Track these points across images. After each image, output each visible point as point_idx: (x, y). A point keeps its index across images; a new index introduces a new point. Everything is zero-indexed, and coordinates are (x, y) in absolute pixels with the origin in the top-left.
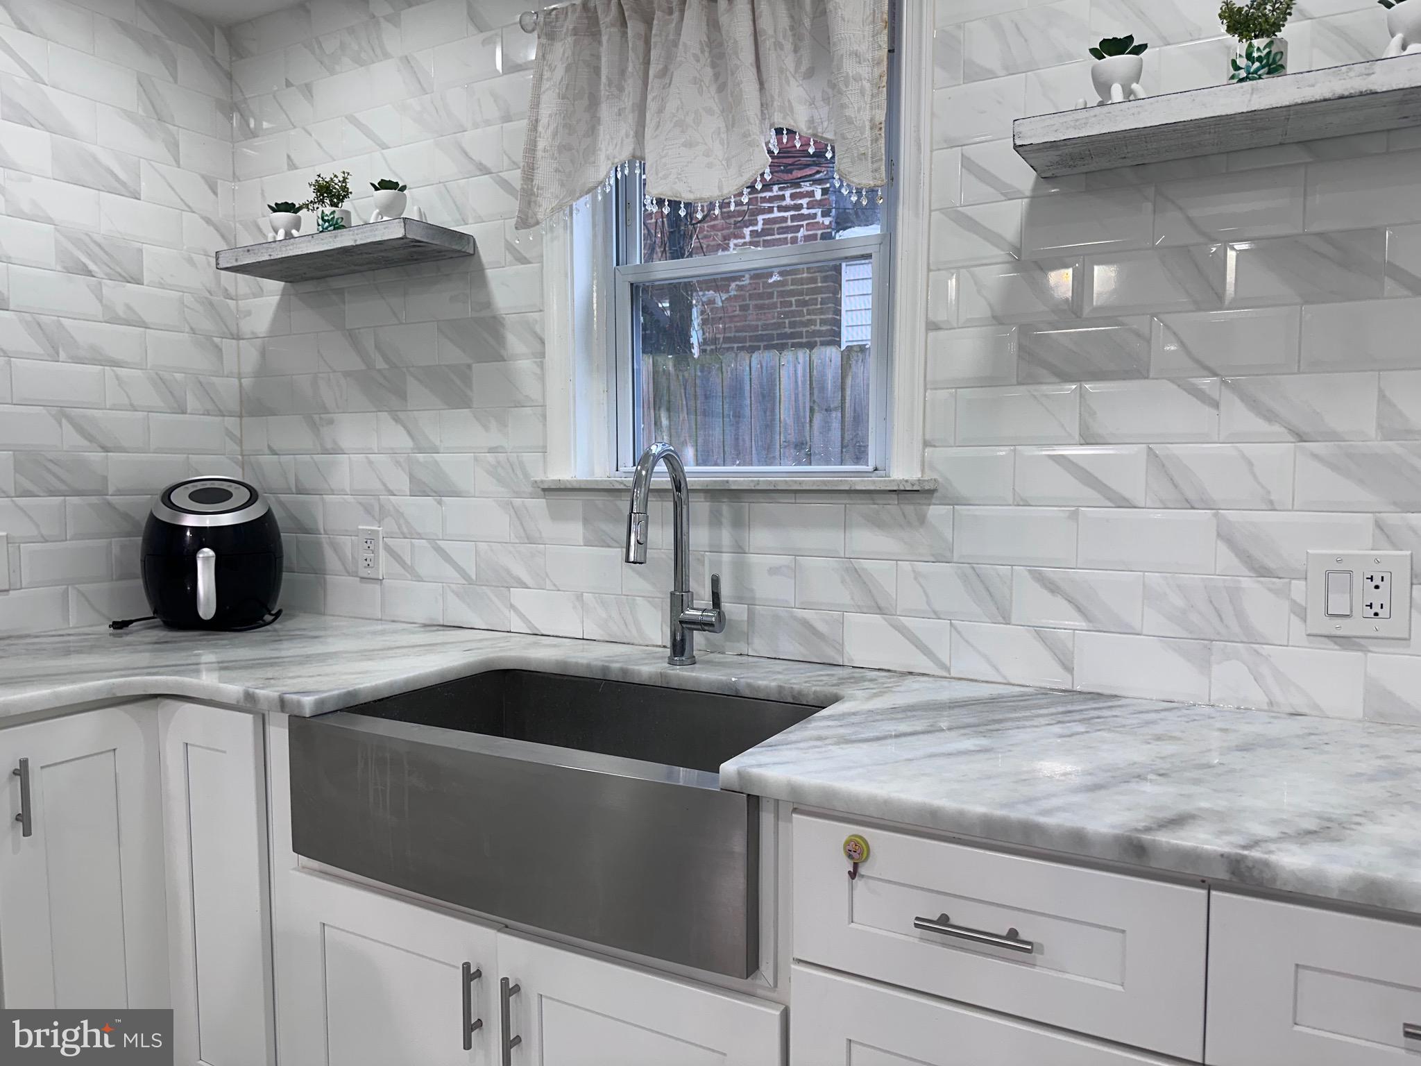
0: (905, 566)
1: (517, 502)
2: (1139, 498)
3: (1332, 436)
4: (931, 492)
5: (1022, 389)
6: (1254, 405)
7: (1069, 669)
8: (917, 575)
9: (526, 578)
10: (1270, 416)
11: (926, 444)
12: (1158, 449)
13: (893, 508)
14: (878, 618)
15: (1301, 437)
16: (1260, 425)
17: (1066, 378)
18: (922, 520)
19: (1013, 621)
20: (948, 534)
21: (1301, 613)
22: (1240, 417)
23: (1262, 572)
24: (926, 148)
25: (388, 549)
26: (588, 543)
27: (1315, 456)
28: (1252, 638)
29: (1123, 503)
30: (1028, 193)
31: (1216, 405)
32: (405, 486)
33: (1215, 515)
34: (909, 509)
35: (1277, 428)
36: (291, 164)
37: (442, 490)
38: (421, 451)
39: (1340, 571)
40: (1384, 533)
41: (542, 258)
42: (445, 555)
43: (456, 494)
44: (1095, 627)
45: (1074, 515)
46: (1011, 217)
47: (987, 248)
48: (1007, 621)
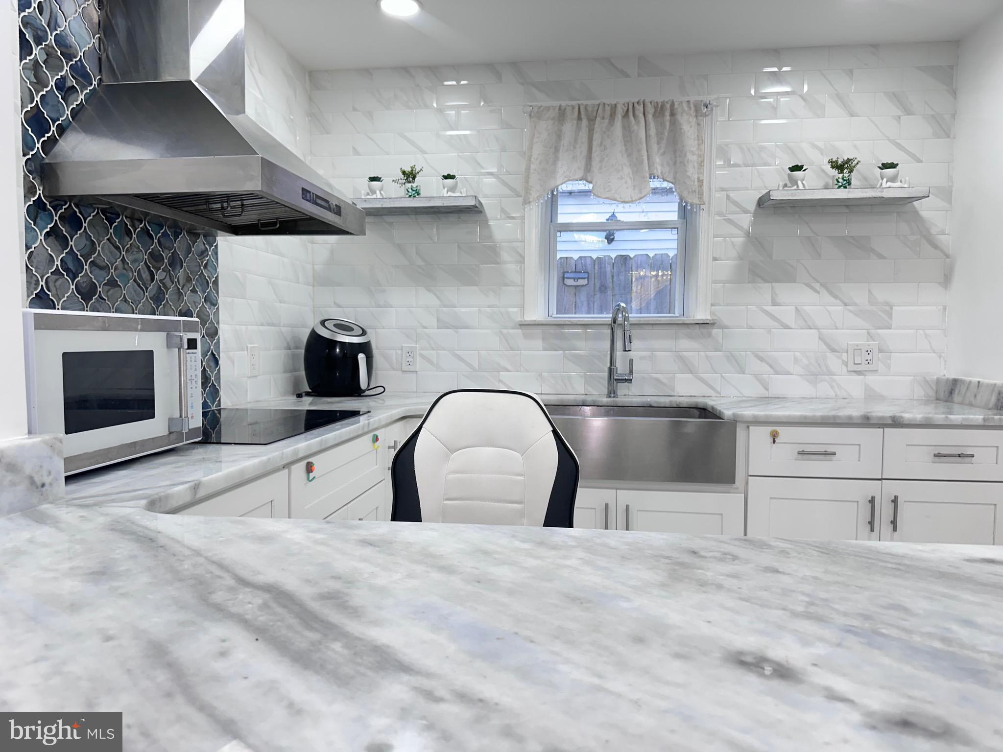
0: (702, 354)
1: (505, 331)
2: (793, 325)
3: (855, 304)
4: (714, 324)
5: (750, 285)
6: (831, 293)
7: (767, 389)
8: (707, 357)
9: (509, 367)
10: (836, 297)
11: (712, 305)
12: (798, 307)
13: (697, 330)
14: (690, 375)
15: (846, 305)
16: (833, 300)
17: (767, 281)
18: (710, 335)
19: (746, 373)
20: (721, 341)
21: (846, 364)
22: (826, 297)
23: (833, 350)
24: (713, 190)
25: (422, 356)
26: (545, 350)
27: (850, 311)
28: (831, 373)
29: (787, 327)
30: (752, 212)
31: (819, 293)
32: (435, 324)
33: (819, 331)
34: (704, 331)
35: (838, 301)
36: (356, 152)
37: (458, 325)
38: (445, 306)
39: (857, 349)
40: (870, 336)
41: (523, 218)
42: (459, 358)
43: (467, 327)
44: (777, 373)
45: (769, 332)
46: (746, 220)
47: (736, 231)
48: (744, 373)
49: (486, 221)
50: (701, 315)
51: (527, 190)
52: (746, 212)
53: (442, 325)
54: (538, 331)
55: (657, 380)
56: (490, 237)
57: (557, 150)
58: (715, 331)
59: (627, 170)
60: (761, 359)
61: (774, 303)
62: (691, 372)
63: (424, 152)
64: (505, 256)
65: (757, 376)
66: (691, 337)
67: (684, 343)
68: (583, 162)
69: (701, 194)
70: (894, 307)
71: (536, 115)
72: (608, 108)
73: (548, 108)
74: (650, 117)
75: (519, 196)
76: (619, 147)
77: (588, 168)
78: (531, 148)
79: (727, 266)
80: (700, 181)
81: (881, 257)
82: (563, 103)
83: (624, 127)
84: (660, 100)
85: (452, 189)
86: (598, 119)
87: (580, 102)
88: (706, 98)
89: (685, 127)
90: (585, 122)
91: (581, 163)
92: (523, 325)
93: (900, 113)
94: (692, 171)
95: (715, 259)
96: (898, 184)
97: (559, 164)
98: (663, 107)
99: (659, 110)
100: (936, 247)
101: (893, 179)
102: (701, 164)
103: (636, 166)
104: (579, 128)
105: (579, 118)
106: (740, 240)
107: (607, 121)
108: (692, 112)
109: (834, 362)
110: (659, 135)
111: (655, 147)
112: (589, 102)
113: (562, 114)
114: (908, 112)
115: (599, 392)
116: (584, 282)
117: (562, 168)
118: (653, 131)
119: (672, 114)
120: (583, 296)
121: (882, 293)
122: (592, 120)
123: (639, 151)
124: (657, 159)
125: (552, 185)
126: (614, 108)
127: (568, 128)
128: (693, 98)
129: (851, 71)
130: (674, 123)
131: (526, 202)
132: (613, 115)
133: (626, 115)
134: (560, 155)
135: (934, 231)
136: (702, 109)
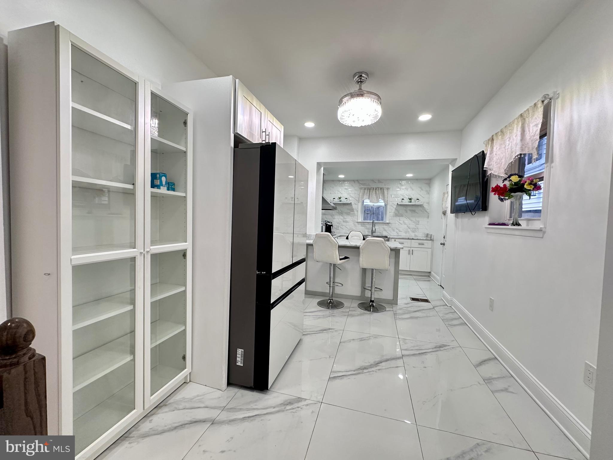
0: (388, 228)
1: (354, 223)
3: (413, 221)
5: (396, 217)
10: (410, 219)
11: (390, 220)
12: (404, 221)
17: (399, 217)
20: (391, 226)
22: (408, 219)
24: (390, 201)
25: (340, 227)
26: (361, 226)
28: (409, 232)
32: (342, 222)
33: (407, 225)
36: (331, 193)
37: (346, 222)
38: (344, 218)
39: (413, 228)
40: (416, 226)
41: (358, 205)
42: (346, 227)
43: (348, 222)
44: (400, 231)
45: (399, 225)
46: (395, 207)
47: (393, 208)
48: (394, 231)
49: (352, 205)
50: (387, 222)
51: (359, 200)
52: (395, 205)
53: (344, 222)
54: (360, 223)
55: (380, 232)
56: (352, 208)
57: (364, 194)
58: (390, 224)
59: (376, 198)
60: (397, 229)
61: (400, 220)
62: (386, 231)
63: (342, 194)
64: (355, 211)
65: (397, 232)
66: (386, 225)
67: (385, 226)
68: (368, 196)
69: (387, 203)
70: (420, 222)
71: (361, 189)
72: (373, 188)
73: (363, 188)
74: (379, 190)
75: (357, 201)
76: (374, 194)
77: (369, 197)
78: (360, 194)
79: (392, 214)
80: (387, 201)
81: (417, 213)
82: (366, 187)
83: (375, 191)
84: (381, 187)
85: (347, 200)
86: (371, 190)
87: (368, 187)
88: (388, 187)
89: (385, 192)
90: (369, 190)
91: (368, 197)
92: (357, 222)
93: (421, 190)
94: (386, 199)
95: (390, 213)
96: (419, 202)
97: (364, 196)
98: (382, 189)
99: (381, 189)
100: (427, 212)
101: (418, 201)
102: (388, 198)
103: (377, 197)
104: (368, 191)
105: (368, 189)
106: (394, 210)
107: (372, 190)
108: (386, 189)
109: (409, 230)
110: (381, 193)
111: (380, 194)
112: (370, 187)
113: (365, 189)
114: (422, 190)
115: (370, 234)
116: (370, 212)
117: (365, 197)
118: (380, 192)
119: (383, 189)
120: (369, 215)
121: (417, 219)
122: (370, 190)
123: (377, 195)
124: (381, 196)
125: (363, 199)
126: (374, 188)
127: (366, 191)
128: (387, 187)
129: (413, 183)
130: (383, 191)
131: (359, 202)
132: (373, 189)
133: (375, 189)
134: (365, 195)
135: (426, 209)
136: (388, 189)
